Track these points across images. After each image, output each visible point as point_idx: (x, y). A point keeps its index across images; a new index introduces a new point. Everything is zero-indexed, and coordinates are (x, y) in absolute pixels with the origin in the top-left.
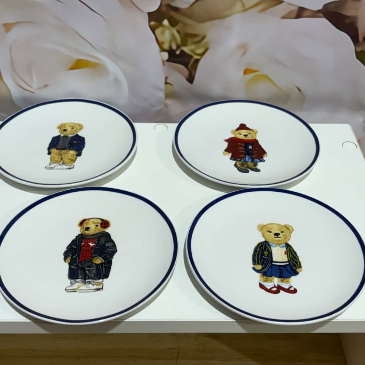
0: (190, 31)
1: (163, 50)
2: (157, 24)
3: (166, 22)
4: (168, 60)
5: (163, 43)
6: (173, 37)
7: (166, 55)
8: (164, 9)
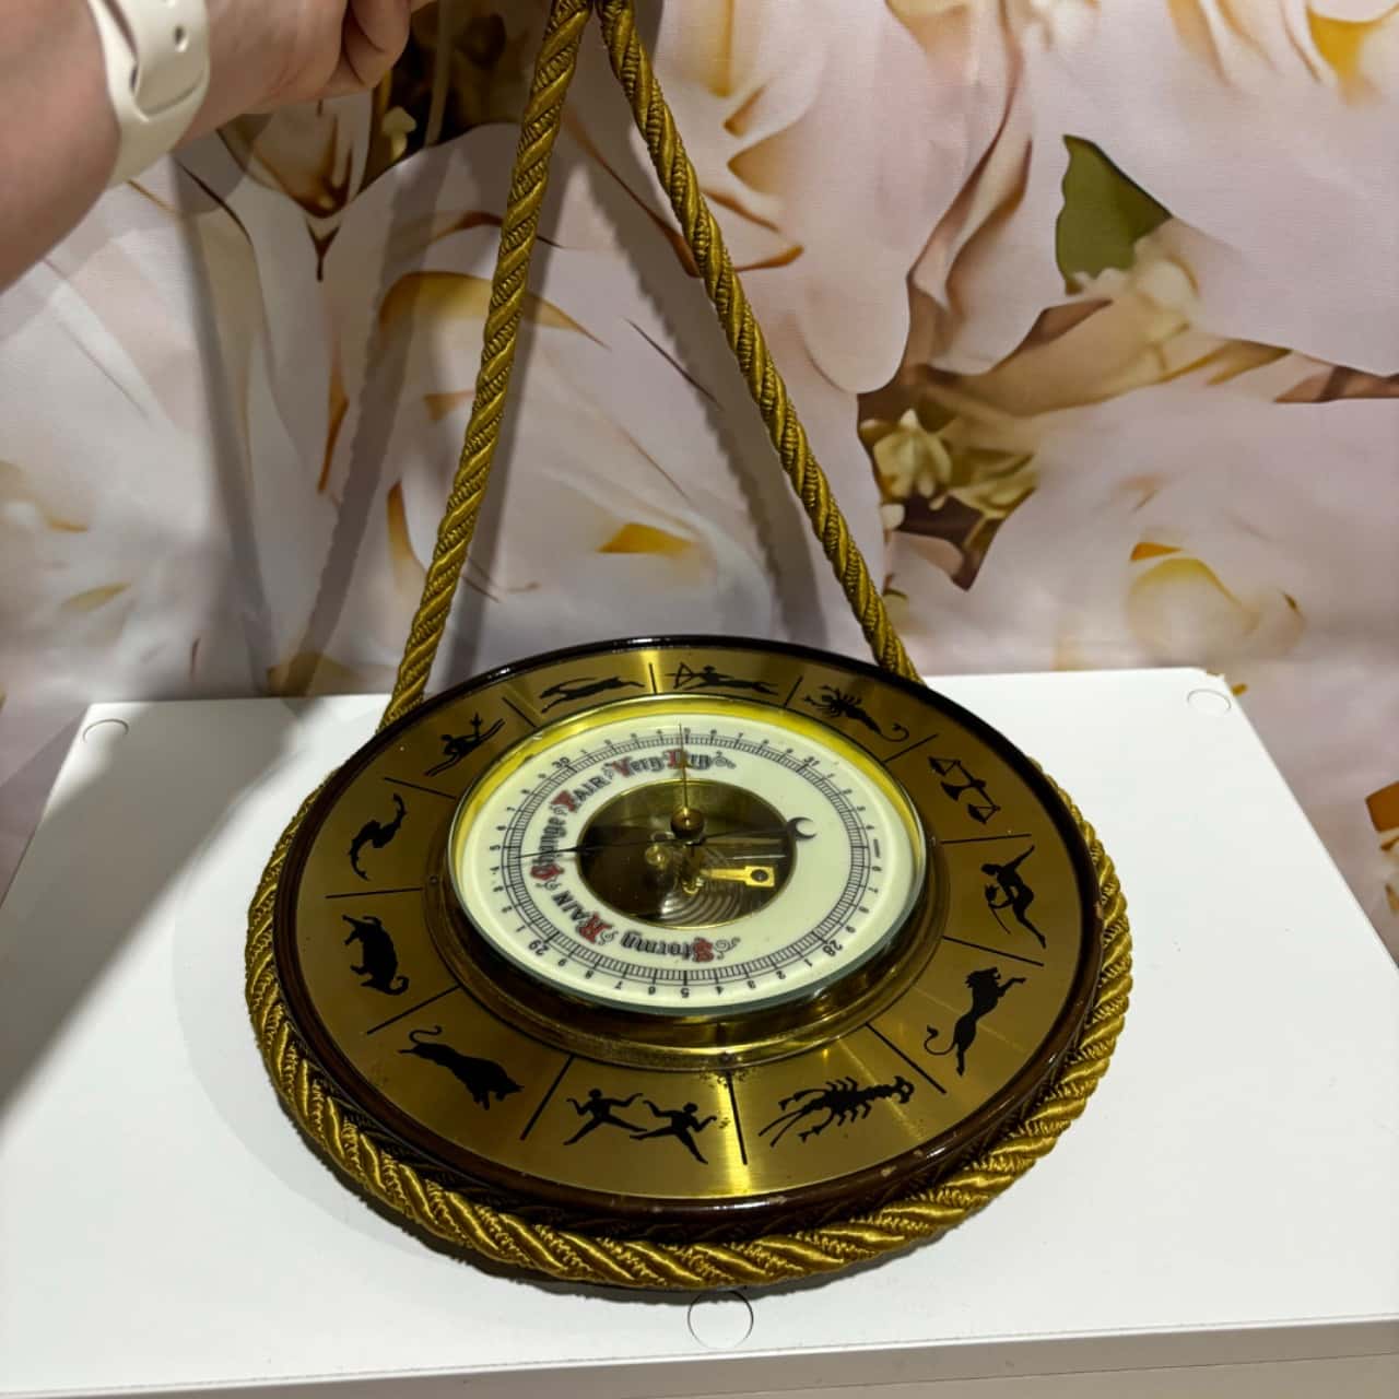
0: (986, 442)
1: (889, 499)
2: (884, 424)
3: (910, 419)
4: (902, 528)
5: (893, 479)
6: (926, 461)
7: (896, 514)
8: (909, 380)
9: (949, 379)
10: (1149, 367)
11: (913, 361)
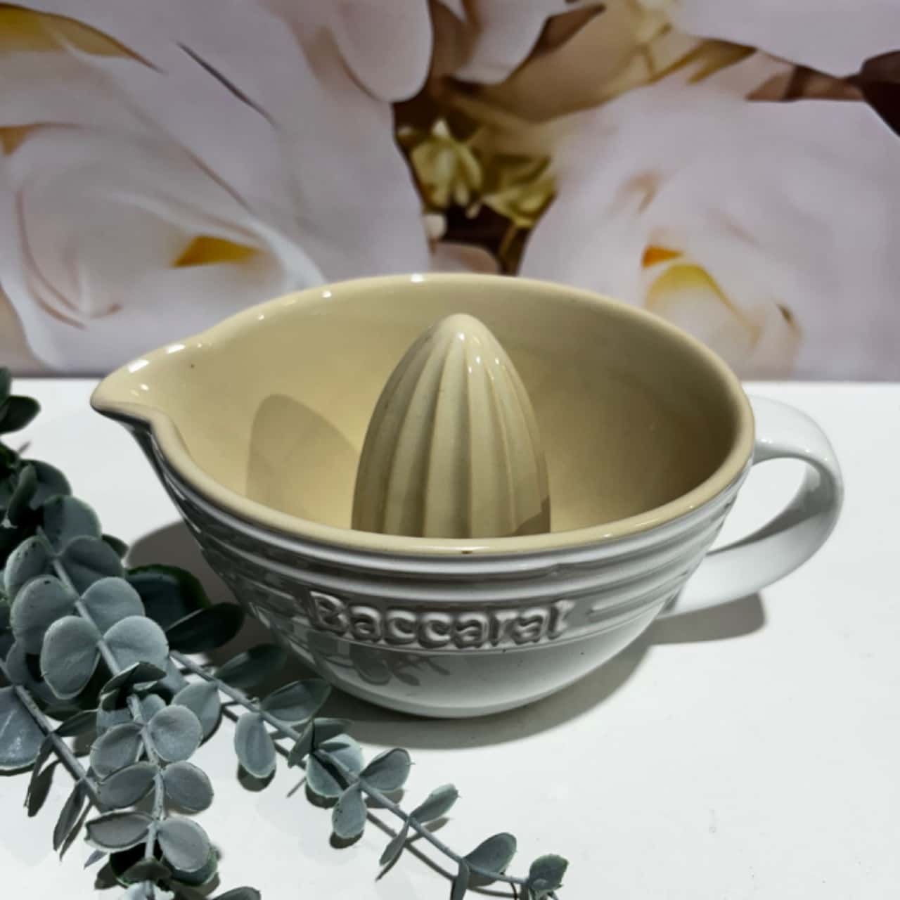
1: (430, 207)
2: (417, 132)
3: (441, 128)
4: (445, 238)
5: (432, 188)
6: (461, 169)
7: (438, 224)
8: (437, 91)
9: (472, 89)
10: (638, 69)
11: (438, 73)
